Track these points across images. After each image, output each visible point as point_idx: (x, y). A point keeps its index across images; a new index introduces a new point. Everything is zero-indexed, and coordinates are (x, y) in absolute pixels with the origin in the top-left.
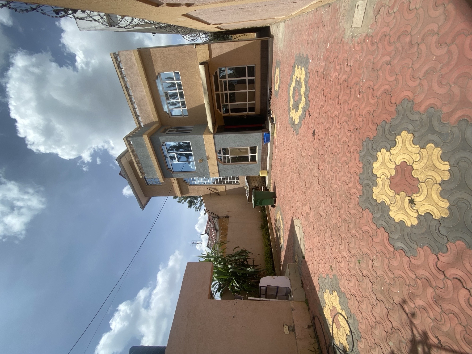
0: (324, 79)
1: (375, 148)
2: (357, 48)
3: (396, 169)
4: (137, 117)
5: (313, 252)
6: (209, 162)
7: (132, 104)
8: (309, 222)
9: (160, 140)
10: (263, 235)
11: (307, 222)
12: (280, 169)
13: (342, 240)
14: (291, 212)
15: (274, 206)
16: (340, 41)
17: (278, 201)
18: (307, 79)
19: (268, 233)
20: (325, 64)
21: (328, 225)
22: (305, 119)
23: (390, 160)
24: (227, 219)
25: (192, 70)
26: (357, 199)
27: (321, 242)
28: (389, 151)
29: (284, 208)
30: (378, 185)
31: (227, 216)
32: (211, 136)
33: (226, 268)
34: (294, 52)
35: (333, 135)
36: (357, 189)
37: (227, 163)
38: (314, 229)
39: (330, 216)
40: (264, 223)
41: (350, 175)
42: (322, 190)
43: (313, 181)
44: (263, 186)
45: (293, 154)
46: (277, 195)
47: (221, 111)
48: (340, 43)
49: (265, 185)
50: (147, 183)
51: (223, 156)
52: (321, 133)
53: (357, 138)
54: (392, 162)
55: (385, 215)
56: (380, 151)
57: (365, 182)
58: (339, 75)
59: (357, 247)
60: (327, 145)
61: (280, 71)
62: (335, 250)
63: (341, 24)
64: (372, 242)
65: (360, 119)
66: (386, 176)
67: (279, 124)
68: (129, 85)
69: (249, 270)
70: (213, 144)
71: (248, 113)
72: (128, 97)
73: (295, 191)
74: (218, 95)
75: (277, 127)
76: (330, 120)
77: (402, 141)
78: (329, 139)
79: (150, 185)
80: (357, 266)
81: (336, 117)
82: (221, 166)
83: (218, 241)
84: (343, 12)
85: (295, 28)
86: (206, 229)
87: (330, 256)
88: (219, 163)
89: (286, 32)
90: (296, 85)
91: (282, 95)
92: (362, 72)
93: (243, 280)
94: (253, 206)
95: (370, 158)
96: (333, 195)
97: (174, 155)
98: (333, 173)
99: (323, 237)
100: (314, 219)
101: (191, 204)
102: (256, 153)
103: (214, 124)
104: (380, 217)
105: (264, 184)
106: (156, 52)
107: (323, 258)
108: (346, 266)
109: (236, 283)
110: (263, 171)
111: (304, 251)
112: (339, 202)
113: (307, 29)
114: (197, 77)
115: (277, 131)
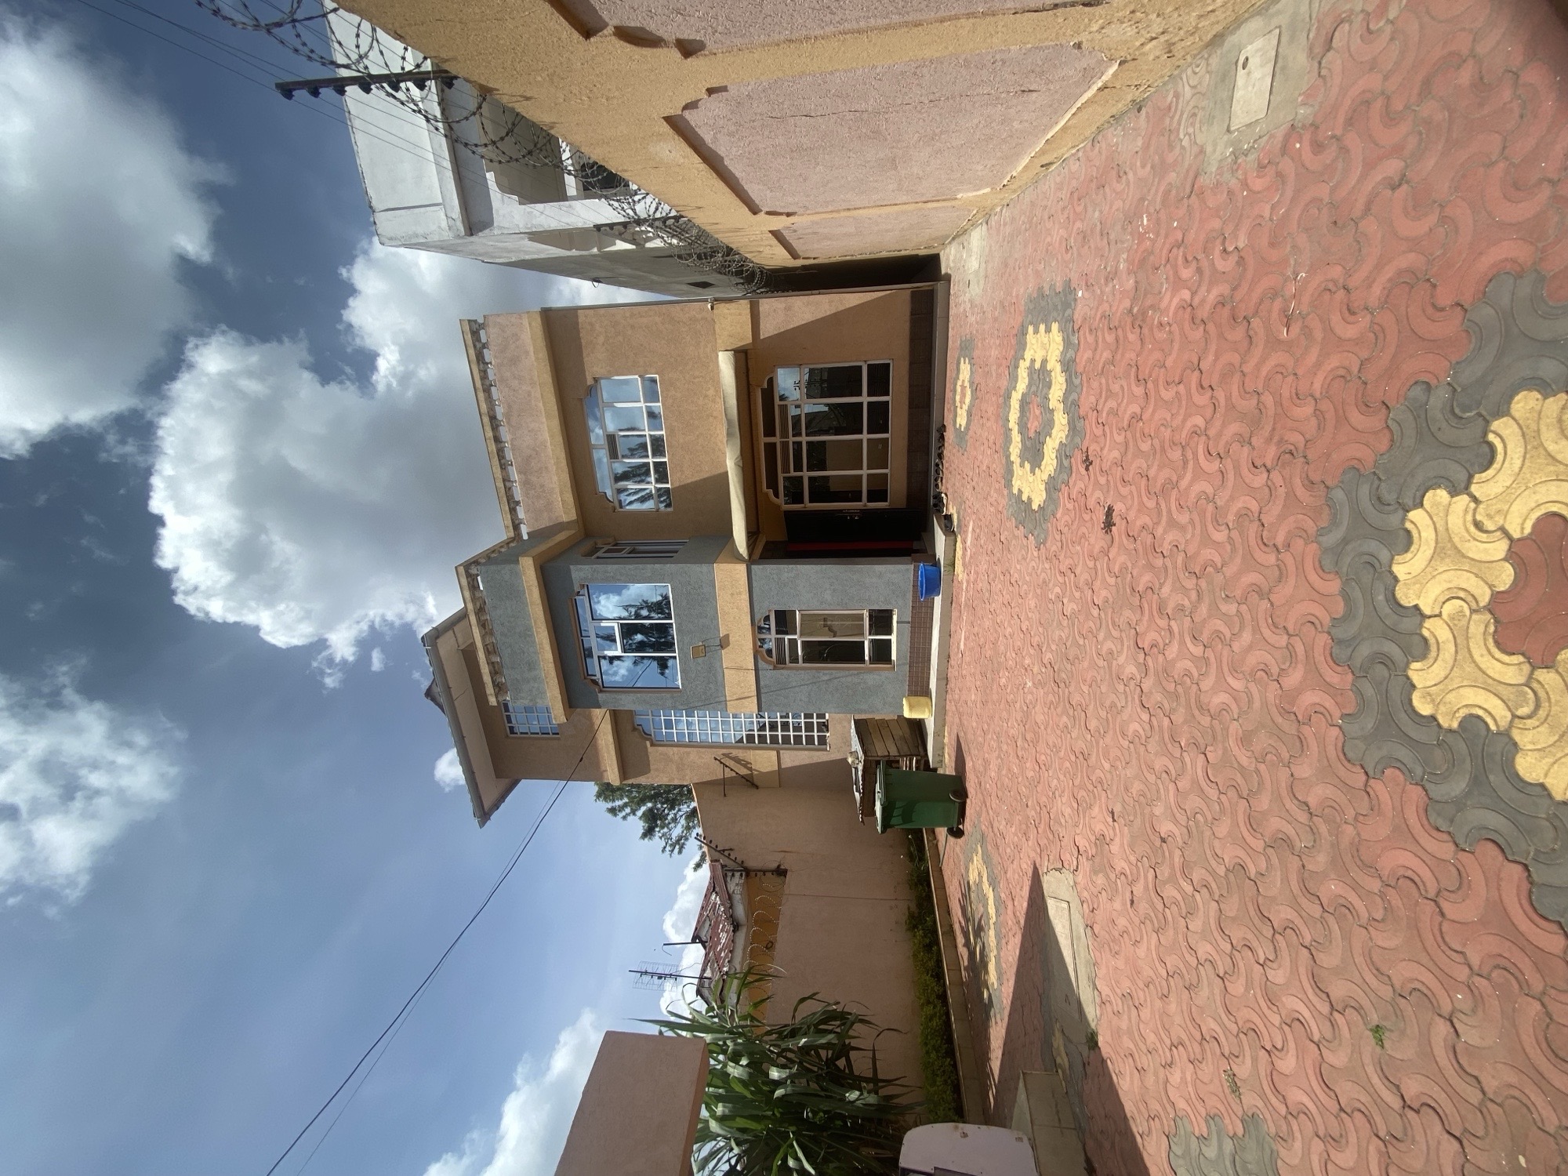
0: (1137, 330)
1: (1390, 497)
2: (1258, 184)
3: (1512, 556)
4: (512, 505)
5: (1134, 1012)
6: (728, 657)
7: (503, 467)
8: (1108, 877)
9: (573, 576)
10: (915, 955)
11: (1101, 875)
12: (978, 683)
13: (1277, 936)
14: (1030, 843)
15: (958, 833)
16: (1188, 190)
17: (972, 811)
18: (1071, 353)
19: (935, 948)
20: (1136, 282)
21: (1198, 874)
22: (1071, 484)
23: (1478, 525)
24: (779, 880)
25: (697, 373)
26: (1335, 732)
27: (1172, 961)
28: (1466, 490)
29: (1001, 834)
30: (1433, 648)
31: (779, 866)
32: (742, 568)
33: (763, 1083)
34: (1022, 291)
35: (1189, 504)
36: (1328, 688)
37: (788, 664)
38: (1132, 902)
39: (1208, 833)
40: (919, 906)
41: (1286, 637)
42: (1160, 727)
43: (1116, 701)
44: (916, 756)
45: (1028, 619)
46: (971, 786)
47: (777, 495)
48: (1189, 197)
49: (922, 753)
50: (512, 729)
51: (777, 640)
52: (1139, 511)
53: (1297, 482)
54: (1487, 532)
55: (1492, 778)
56: (1421, 505)
57: (1365, 650)
58: (1194, 294)
59: (1359, 960)
60: (1166, 548)
61: (972, 365)
62: (1247, 990)
63: (1186, 143)
64: (1440, 925)
65: (1306, 410)
66: (1469, 599)
67: (970, 529)
68: (500, 412)
69: (857, 1099)
70: (746, 596)
71: (864, 504)
72: (493, 447)
73: (1043, 757)
74: (771, 448)
75: (964, 542)
76: (1169, 455)
77: (1524, 435)
78: (1172, 523)
79: (519, 735)
80: (1367, 1059)
81: (1196, 438)
82: (769, 675)
83: (738, 967)
84: (1192, 104)
85: (1024, 222)
86: (698, 922)
87: (1222, 1024)
88: (760, 661)
89: (991, 247)
90: (1029, 386)
91: (981, 435)
92: (1288, 248)
93: (829, 1147)
94: (879, 828)
95: (1372, 546)
96: (1214, 738)
97: (613, 628)
98: (1202, 647)
99: (1180, 936)
100: (1133, 859)
101: (653, 823)
102: (890, 633)
103: (752, 535)
104: (1468, 794)
105: (921, 749)
106: (594, 320)
107: (1184, 1037)
108: (1309, 1063)
109: (800, 1154)
110: (914, 699)
111: (1091, 1011)
112: (1244, 761)
113: (1064, 209)
114: (711, 392)
115: (964, 555)
